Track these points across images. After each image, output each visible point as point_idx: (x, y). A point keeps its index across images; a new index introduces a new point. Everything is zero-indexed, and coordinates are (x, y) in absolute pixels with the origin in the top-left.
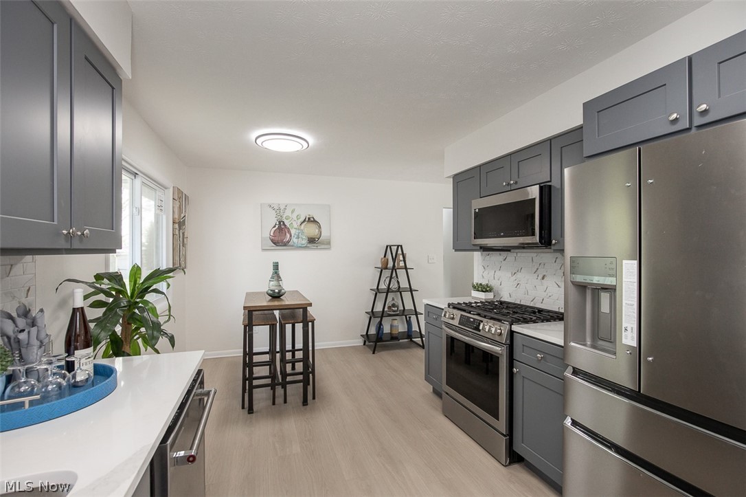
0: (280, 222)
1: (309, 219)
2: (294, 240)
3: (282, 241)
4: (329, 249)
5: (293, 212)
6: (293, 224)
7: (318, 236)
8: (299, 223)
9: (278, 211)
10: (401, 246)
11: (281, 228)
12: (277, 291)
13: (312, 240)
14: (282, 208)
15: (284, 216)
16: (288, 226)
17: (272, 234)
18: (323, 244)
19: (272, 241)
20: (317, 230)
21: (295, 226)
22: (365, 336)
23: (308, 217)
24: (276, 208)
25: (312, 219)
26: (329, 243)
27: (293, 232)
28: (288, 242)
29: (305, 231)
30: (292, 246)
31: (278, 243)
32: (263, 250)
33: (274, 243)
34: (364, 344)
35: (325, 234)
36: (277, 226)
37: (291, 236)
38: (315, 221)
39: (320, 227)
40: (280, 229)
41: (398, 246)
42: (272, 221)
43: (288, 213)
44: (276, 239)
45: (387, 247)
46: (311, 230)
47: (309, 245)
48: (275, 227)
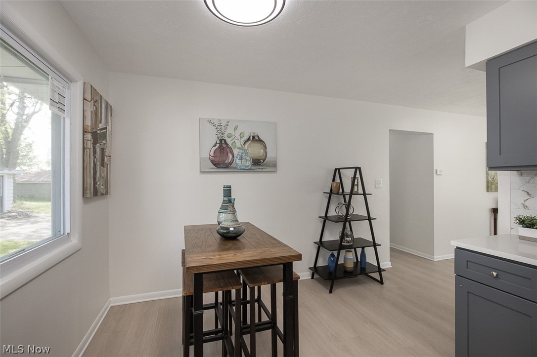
0: (221, 141)
1: (253, 137)
2: (238, 161)
3: (224, 163)
4: (275, 172)
5: (236, 128)
6: (236, 144)
7: (263, 157)
8: (242, 142)
9: (219, 127)
10: (360, 169)
11: (223, 147)
12: (232, 229)
13: (257, 162)
14: (224, 124)
15: (226, 135)
16: (230, 145)
17: (212, 154)
18: (269, 166)
19: (213, 162)
20: (262, 151)
21: (238, 145)
22: (313, 269)
23: (252, 135)
24: (217, 123)
25: (257, 138)
26: (275, 165)
27: (236, 152)
28: (231, 163)
29: (250, 151)
30: (235, 168)
31: (219, 164)
32: (202, 172)
33: (215, 165)
34: (312, 278)
35: (270, 155)
36: (218, 145)
37: (233, 156)
38: (260, 141)
39: (265, 147)
40: (221, 147)
41: (356, 168)
42: (212, 139)
43: (230, 130)
44: (217, 159)
45: (336, 169)
46: (255, 150)
47: (253, 168)
48: (215, 146)
